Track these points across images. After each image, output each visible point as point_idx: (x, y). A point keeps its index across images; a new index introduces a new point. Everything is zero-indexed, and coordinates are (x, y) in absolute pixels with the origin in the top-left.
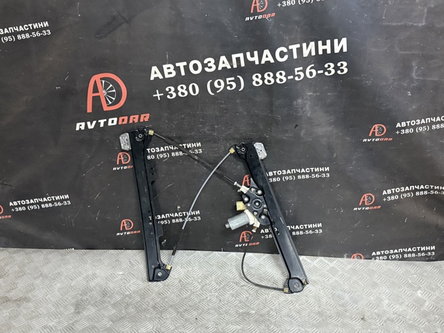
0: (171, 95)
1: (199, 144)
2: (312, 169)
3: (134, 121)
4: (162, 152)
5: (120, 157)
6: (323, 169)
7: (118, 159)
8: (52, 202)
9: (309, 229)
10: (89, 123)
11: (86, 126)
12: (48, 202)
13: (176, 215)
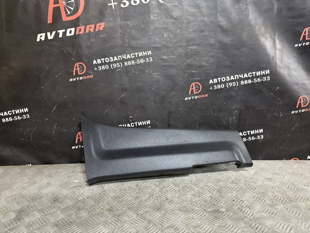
0: (125, 4)
1: (150, 53)
2: (254, 73)
3: (90, 31)
4: (116, 62)
5: (76, 68)
6: (264, 72)
7: (75, 69)
8: (12, 116)
9: (251, 136)
10: (49, 34)
11: (46, 36)
12: (8, 116)
13: (128, 125)
